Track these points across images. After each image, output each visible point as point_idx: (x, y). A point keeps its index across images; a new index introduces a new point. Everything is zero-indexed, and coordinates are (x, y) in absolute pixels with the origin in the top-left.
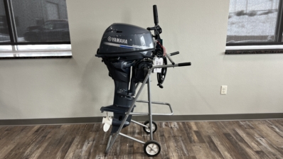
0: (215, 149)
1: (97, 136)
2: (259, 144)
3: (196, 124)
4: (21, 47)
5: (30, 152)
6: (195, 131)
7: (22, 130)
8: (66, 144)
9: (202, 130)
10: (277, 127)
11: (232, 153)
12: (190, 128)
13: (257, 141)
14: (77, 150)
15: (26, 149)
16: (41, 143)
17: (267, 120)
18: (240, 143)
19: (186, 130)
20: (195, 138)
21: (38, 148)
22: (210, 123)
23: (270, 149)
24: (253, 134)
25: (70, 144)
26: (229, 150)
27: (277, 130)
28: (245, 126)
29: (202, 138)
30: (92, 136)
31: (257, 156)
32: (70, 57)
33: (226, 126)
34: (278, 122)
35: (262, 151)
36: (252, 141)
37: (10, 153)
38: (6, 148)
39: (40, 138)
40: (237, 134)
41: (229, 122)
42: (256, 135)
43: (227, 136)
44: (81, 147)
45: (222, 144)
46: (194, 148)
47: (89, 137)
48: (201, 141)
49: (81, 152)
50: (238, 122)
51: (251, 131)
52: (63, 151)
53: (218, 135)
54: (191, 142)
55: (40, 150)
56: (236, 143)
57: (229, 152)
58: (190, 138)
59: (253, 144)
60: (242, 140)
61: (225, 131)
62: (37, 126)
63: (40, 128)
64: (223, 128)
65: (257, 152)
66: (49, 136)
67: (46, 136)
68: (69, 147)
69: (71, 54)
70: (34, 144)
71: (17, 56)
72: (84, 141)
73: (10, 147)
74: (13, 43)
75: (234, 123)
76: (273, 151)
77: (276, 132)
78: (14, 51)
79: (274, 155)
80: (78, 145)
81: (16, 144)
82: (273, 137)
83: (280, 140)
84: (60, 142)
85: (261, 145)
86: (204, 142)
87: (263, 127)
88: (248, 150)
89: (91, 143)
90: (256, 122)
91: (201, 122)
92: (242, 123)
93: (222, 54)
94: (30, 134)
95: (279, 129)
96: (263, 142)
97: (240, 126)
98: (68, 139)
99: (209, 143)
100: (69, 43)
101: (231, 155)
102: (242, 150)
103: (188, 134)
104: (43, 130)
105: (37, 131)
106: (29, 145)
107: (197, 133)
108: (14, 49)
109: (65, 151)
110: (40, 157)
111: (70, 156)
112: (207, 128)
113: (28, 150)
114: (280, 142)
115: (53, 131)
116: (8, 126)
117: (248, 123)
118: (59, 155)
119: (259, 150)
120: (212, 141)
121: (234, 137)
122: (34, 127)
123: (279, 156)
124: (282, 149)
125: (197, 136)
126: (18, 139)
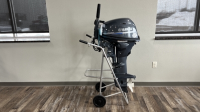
0: (144, 105)
1: (66, 94)
2: (176, 103)
4: (19, 35)
5: (21, 103)
6: (133, 93)
7: (18, 89)
8: (44, 99)
9: (138, 92)
10: (193, 91)
11: (156, 109)
13: (176, 101)
14: (51, 104)
15: (18, 102)
16: (28, 97)
17: (186, 86)
18: (163, 102)
20: (132, 97)
21: (26, 101)
22: (145, 88)
23: (184, 107)
24: (174, 96)
27: (192, 94)
28: (170, 91)
29: (137, 98)
30: (63, 94)
32: (49, 41)
33: (156, 90)
34: (194, 88)
35: (178, 108)
36: (172, 101)
37: (7, 104)
38: (6, 100)
39: (28, 95)
40: (163, 96)
41: (159, 88)
42: (176, 97)
43: (155, 97)
44: (54, 101)
45: (150, 103)
47: (60, 95)
48: (136, 100)
49: (53, 105)
50: (165, 88)
51: (173, 94)
52: (41, 104)
53: (148, 96)
55: (27, 103)
56: (160, 102)
57: (153, 108)
59: (173, 104)
60: (165, 100)
61: (154, 93)
62: (28, 87)
63: (30, 88)
64: (153, 91)
65: (174, 109)
66: (34, 93)
67: (32, 94)
68: (46, 101)
70: (24, 98)
71: (17, 40)
72: (56, 98)
73: (9, 100)
74: (14, 32)
75: (162, 88)
77: (191, 95)
78: (14, 37)
80: (51, 100)
81: (12, 98)
82: (188, 99)
83: (193, 101)
84: (40, 98)
85: (178, 103)
86: (138, 101)
87: (183, 92)
88: (168, 107)
89: (60, 99)
90: (178, 88)
91: (139, 87)
92: (167, 88)
93: (153, 39)
94: (22, 92)
95: (194, 93)
96: (180, 102)
97: (166, 91)
98: (46, 96)
99: (141, 101)
100: (48, 32)
101: (155, 110)
102: (163, 106)
103: (128, 95)
105: (27, 90)
106: (21, 99)
108: (14, 36)
109: (43, 104)
110: (26, 107)
111: (45, 107)
112: (142, 92)
113: (19, 103)
114: (192, 102)
115: (37, 90)
116: (10, 87)
117: (172, 88)
118: (38, 106)
119: (175, 107)
120: (143, 101)
121: (160, 98)
122: (25, 87)
123: (189, 111)
124: (193, 107)
125: (134, 96)
126: (14, 95)
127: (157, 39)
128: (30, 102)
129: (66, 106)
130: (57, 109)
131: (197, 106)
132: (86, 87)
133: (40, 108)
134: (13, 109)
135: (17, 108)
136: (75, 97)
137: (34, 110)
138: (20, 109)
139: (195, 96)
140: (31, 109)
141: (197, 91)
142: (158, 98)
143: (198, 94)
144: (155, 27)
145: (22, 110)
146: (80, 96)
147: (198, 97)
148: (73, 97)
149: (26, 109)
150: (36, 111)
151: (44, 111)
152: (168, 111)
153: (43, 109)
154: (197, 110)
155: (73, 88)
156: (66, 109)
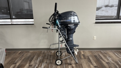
0: (90, 61)
1: (43, 55)
2: (108, 60)
3: (83, 52)
4: (14, 20)
7: (14, 53)
8: (31, 58)
9: (85, 54)
10: (116, 53)
11: (97, 63)
12: (81, 53)
13: (108, 59)
14: (35, 61)
15: (16, 60)
16: (22, 57)
17: (113, 50)
18: (100, 59)
21: (20, 60)
22: (89, 51)
23: (112, 62)
25: (32, 58)
27: (116, 54)
29: (85, 57)
30: (42, 55)
31: (107, 64)
32: (33, 24)
34: (117, 51)
35: (109, 63)
37: (9, 61)
38: (8, 59)
40: (100, 56)
41: (97, 51)
42: (107, 56)
43: (95, 56)
44: (37, 60)
45: (93, 60)
46: (81, 61)
47: (40, 56)
48: (85, 58)
49: (37, 61)
50: (100, 51)
51: (106, 55)
52: (30, 61)
53: (92, 56)
55: (21, 60)
56: (99, 59)
57: (95, 63)
58: (80, 57)
59: (106, 60)
60: (101, 58)
61: (95, 54)
62: (20, 51)
64: (94, 53)
65: (107, 63)
66: (25, 55)
67: (23, 55)
68: (32, 60)
69: (33, 23)
71: (13, 24)
72: (38, 57)
74: (11, 18)
77: (116, 55)
78: (11, 22)
79: (114, 64)
80: (36, 59)
82: (114, 57)
83: (117, 59)
84: (29, 57)
85: (109, 60)
87: (111, 53)
88: (103, 62)
89: (41, 58)
90: (108, 51)
91: (86, 51)
92: (102, 52)
94: (17, 54)
95: (117, 54)
96: (110, 59)
97: (101, 53)
98: (32, 56)
100: (33, 19)
102: (101, 62)
103: (80, 55)
104: (22, 53)
105: (20, 53)
106: (17, 58)
108: (11, 21)
109: (31, 61)
110: (21, 63)
111: (33, 63)
112: (87, 53)
115: (26, 53)
116: (9, 51)
117: (105, 52)
118: (28, 62)
119: (108, 62)
120: (89, 59)
121: (98, 57)
122: (18, 52)
123: (116, 64)
124: (117, 62)
125: (83, 56)
126: (12, 56)
127: (96, 23)
128: (23, 60)
129: (45, 62)
130: (40, 64)
131: (120, 61)
132: (55, 51)
133: (30, 63)
134: (13, 64)
135: (16, 64)
136: (49, 57)
137: (26, 64)
138: (18, 64)
139: (118, 56)
140: (24, 64)
141: (119, 53)
142: (97, 57)
143: (120, 55)
144: (95, 16)
145: (19, 65)
146: (52, 57)
147: (120, 56)
148: (48, 57)
149: (22, 64)
150: (28, 65)
151: (32, 65)
152: (104, 64)
153: (31, 64)
154: (120, 63)
155: (47, 52)
156: (45, 64)
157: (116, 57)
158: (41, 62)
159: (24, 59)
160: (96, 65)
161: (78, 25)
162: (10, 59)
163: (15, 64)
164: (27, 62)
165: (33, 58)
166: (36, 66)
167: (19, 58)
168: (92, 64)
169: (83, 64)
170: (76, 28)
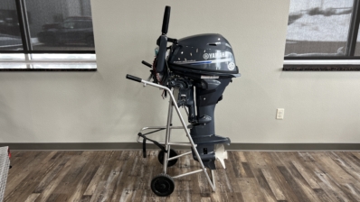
0: (265, 185)
1: (125, 165)
2: (319, 180)
3: (245, 154)
4: (35, 56)
5: (46, 182)
6: (243, 163)
7: (36, 156)
8: (88, 174)
9: (251, 161)
10: (343, 160)
11: (286, 191)
12: (237, 159)
13: (317, 177)
14: (101, 182)
15: (40, 179)
16: (58, 172)
17: (332, 151)
18: (296, 179)
19: (233, 161)
20: (243, 171)
21: (55, 178)
22: (262, 153)
23: (331, 187)
24: (313, 169)
25: (92, 175)
26: (281, 187)
27: (343, 164)
28: (305, 158)
29: (251, 172)
30: (120, 164)
31: (315, 195)
32: (94, 70)
33: (281, 157)
34: (345, 154)
35: (321, 190)
36: (311, 177)
37: (22, 184)
38: (17, 177)
39: (57, 166)
40: (294, 167)
41: (286, 153)
42: (317, 169)
43: (282, 169)
44: (106, 178)
45: (275, 180)
46: (240, 184)
47: (115, 167)
48: (250, 175)
49: (105, 185)
50: (296, 154)
51: (312, 164)
52: (84, 182)
53: (271, 168)
54: (237, 176)
55: (57, 180)
56: (292, 178)
57: (281, 190)
58: (236, 171)
60: (299, 175)
61: (279, 164)
62: (54, 152)
63: (58, 154)
64: (278, 159)
65: (316, 190)
66: (68, 164)
67: (63, 165)
68: (91, 178)
69: (94, 67)
70: (50, 173)
72: (109, 172)
74: (26, 51)
75: (291, 154)
76: (334, 189)
77: (341, 166)
78: (27, 61)
79: (335, 194)
80: (102, 176)
81: (28, 172)
82: (337, 172)
83: (346, 177)
84: (80, 172)
85: (321, 181)
86: (253, 177)
87: (327, 161)
88: (305, 188)
89: (117, 173)
90: (318, 154)
91: (252, 152)
92: (301, 155)
94: (45, 161)
95: (346, 163)
96: (324, 179)
97: (299, 158)
98: (91, 168)
99: (258, 178)
100: (93, 52)
101: (284, 193)
103: (234, 166)
104: (61, 157)
105: (54, 158)
106: (44, 174)
107: (245, 165)
108: (27, 58)
109: (87, 183)
110: (57, 188)
111: (92, 188)
112: (258, 160)
113: (43, 181)
114: (344, 179)
115: (73, 158)
116: (20, 151)
117: (309, 155)
118: (80, 186)
119: (318, 187)
120: (263, 176)
121: (289, 171)
122: (49, 153)
123: (341, 195)
124: (346, 187)
125: (245, 169)
126: (31, 167)
128: (64, 180)
129: (130, 187)
130: (114, 192)
131: (353, 186)
133: (84, 190)
134: (34, 192)
135: (41, 191)
136: (142, 171)
137: (72, 193)
138: (47, 193)
139: (347, 167)
140: (66, 192)
141: (350, 159)
142: (287, 172)
143: (353, 165)
145: (51, 195)
146: (151, 169)
147: (353, 169)
148: (139, 170)
149: (59, 192)
150: (77, 195)
151: (90, 196)
152: (305, 195)
153: (89, 192)
154: (353, 192)
155: (138, 155)
156: (130, 193)
157: (343, 172)
158: (119, 186)
159: (67, 175)
160: (283, 198)
161: (233, 79)
162: (22, 175)
163: (38, 192)
164: (76, 185)
165: (94, 173)
166: (104, 199)
167: (52, 174)
168: (272, 194)
169: (243, 194)
170: (227, 88)
